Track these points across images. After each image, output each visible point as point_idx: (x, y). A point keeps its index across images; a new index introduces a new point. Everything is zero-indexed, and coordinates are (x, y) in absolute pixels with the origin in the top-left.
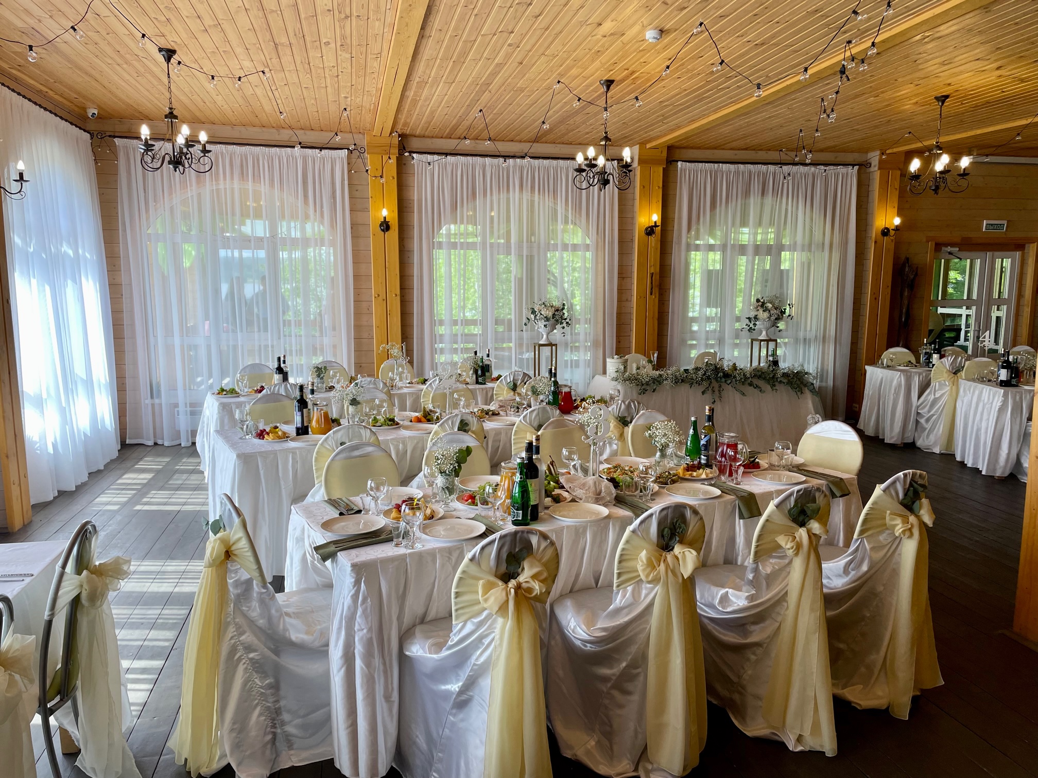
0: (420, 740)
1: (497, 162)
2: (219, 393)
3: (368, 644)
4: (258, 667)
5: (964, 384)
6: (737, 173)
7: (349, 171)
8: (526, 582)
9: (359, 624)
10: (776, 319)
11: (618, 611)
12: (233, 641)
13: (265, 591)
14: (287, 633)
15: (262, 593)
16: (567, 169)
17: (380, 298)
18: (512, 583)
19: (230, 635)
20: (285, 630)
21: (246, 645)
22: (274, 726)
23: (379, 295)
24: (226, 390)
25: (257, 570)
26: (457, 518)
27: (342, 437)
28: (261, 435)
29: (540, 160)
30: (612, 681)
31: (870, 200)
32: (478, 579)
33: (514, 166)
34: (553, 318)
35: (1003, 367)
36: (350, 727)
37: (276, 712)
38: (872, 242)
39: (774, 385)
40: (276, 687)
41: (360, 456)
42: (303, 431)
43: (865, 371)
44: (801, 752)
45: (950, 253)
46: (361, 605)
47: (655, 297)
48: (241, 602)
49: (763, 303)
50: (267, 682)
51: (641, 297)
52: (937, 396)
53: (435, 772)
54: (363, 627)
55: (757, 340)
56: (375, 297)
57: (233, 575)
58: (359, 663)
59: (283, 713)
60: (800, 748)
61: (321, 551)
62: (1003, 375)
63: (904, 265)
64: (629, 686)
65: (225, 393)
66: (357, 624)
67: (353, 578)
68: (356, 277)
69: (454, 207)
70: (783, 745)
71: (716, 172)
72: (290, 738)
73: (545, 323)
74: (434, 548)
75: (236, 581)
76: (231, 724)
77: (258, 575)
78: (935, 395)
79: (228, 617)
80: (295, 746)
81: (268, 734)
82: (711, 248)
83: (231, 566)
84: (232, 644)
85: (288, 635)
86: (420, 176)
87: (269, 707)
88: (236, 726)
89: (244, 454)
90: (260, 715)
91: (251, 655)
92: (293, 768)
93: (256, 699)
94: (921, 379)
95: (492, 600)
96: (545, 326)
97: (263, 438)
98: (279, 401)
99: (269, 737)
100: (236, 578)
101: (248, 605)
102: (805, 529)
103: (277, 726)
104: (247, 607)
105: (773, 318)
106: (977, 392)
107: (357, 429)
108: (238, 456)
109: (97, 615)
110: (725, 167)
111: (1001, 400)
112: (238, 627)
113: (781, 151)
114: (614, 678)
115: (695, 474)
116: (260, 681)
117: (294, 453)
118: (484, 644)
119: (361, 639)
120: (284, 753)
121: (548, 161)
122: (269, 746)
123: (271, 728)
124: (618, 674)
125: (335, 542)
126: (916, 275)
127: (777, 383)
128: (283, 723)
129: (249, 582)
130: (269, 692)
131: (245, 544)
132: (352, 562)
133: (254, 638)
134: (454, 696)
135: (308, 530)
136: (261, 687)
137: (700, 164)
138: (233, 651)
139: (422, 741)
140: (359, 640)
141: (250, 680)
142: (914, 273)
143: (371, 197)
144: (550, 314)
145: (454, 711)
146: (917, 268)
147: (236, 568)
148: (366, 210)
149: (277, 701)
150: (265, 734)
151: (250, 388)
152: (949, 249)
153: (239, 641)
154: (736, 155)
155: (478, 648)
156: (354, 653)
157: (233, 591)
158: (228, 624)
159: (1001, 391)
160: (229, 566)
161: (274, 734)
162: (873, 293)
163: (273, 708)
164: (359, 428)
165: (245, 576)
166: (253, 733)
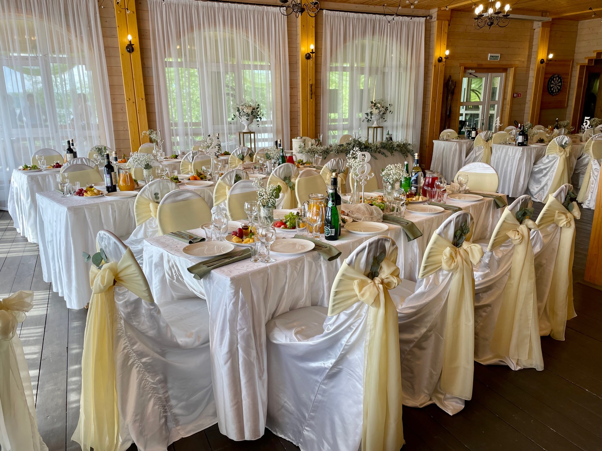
0: (288, 404)
1: (206, 4)
2: (24, 169)
3: (247, 340)
4: (149, 368)
5: (495, 147)
6: (358, 19)
7: (100, 7)
8: (387, 278)
9: (240, 325)
10: (383, 114)
11: (422, 294)
12: (126, 351)
13: (153, 307)
14: (174, 338)
15: (151, 310)
16: (254, 11)
17: (131, 101)
18: (377, 280)
19: (123, 347)
20: (173, 336)
21: (139, 353)
22: (165, 412)
23: (130, 99)
24: (29, 167)
25: (147, 291)
26: (283, 238)
27: (155, 189)
28: (80, 193)
29: (236, 4)
30: (415, 343)
31: (431, 39)
32: (353, 279)
33: (218, 8)
34: (252, 114)
35: (520, 135)
36: (235, 405)
37: (166, 401)
38: (433, 66)
39: (392, 152)
40: (164, 381)
41: (183, 200)
42: (112, 189)
43: (433, 143)
44: (520, 370)
45: (470, 74)
46: (241, 310)
47: (313, 100)
48: (131, 319)
49: (375, 105)
50: (157, 379)
51: (305, 100)
52: (477, 155)
53: (307, 426)
54: (244, 327)
55: (371, 127)
56: (127, 101)
57: (121, 298)
58: (241, 353)
59: (171, 400)
60: (518, 368)
61: (196, 271)
62: (520, 139)
63: (449, 80)
64: (424, 344)
65: (29, 169)
66: (238, 325)
67: (233, 289)
68: (111, 86)
69: (179, 36)
70: (507, 368)
71: (346, 18)
72: (177, 417)
73: (247, 118)
74: (285, 261)
75: (126, 302)
76: (134, 417)
77: (147, 295)
78: (476, 155)
79: (119, 332)
80: (180, 423)
81: (162, 418)
82: (344, 69)
83: (119, 290)
84: (125, 353)
85: (175, 340)
86: (152, 12)
87: (160, 398)
88: (138, 418)
89: (73, 207)
90: (154, 405)
91: (144, 360)
92: (183, 439)
93: (150, 393)
94: (467, 146)
95: (368, 294)
96: (247, 119)
97: (83, 195)
98: (83, 169)
99: (163, 420)
100: (126, 300)
101: (138, 320)
102: (525, 225)
103: (168, 410)
104: (138, 322)
105: (381, 113)
106: (504, 151)
107: (165, 183)
108: (69, 209)
109: (10, 345)
110: (351, 15)
111: (520, 154)
112: (130, 339)
113: (384, 5)
114: (416, 340)
115: (414, 199)
116: (152, 378)
117: (112, 205)
118: (352, 329)
119: (243, 337)
120: (173, 429)
121: (241, 5)
122: (164, 427)
123: (163, 413)
124: (419, 337)
125: (204, 263)
126: (455, 86)
127: (394, 151)
128: (171, 407)
129: (137, 302)
130: (159, 386)
131: (135, 270)
132: (231, 276)
133: (145, 346)
134: (328, 371)
135: (172, 257)
136: (153, 383)
137: (337, 12)
138: (127, 357)
139: (291, 405)
140: (241, 337)
141: (143, 380)
142: (454, 85)
143: (118, 26)
144: (250, 112)
145: (326, 381)
146: (456, 82)
147: (124, 291)
148: (114, 36)
149: (167, 392)
150: (160, 419)
151: (47, 165)
152: (470, 71)
153: (133, 350)
154: (357, 7)
155: (348, 332)
156: (238, 348)
157: (122, 311)
158: (119, 337)
159: (521, 148)
160: (117, 290)
161: (166, 417)
162: (433, 98)
163: (164, 397)
164: (167, 182)
165: (134, 297)
166: (151, 420)
